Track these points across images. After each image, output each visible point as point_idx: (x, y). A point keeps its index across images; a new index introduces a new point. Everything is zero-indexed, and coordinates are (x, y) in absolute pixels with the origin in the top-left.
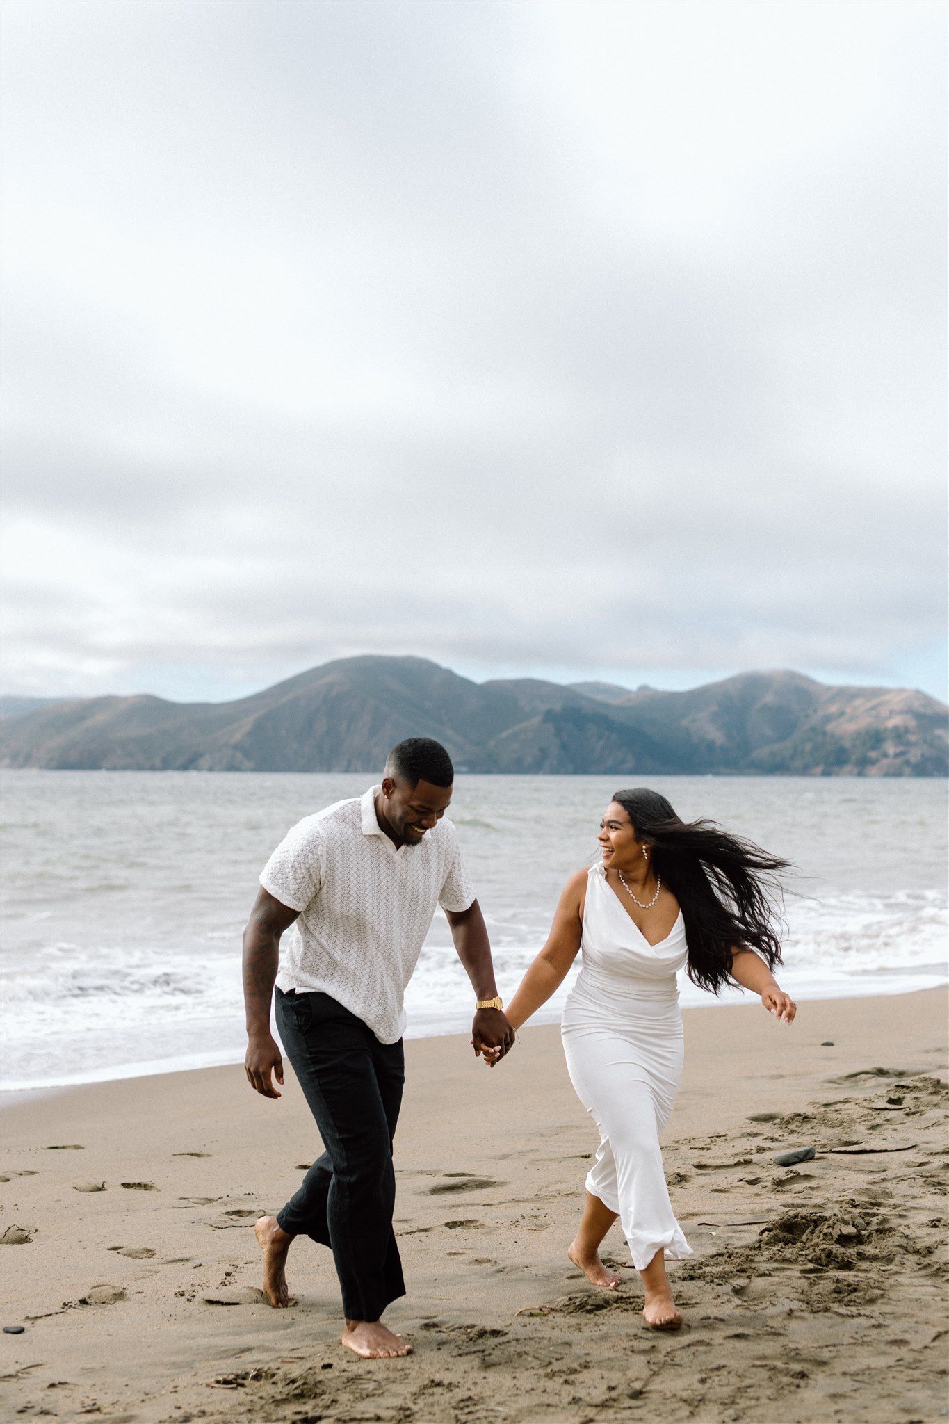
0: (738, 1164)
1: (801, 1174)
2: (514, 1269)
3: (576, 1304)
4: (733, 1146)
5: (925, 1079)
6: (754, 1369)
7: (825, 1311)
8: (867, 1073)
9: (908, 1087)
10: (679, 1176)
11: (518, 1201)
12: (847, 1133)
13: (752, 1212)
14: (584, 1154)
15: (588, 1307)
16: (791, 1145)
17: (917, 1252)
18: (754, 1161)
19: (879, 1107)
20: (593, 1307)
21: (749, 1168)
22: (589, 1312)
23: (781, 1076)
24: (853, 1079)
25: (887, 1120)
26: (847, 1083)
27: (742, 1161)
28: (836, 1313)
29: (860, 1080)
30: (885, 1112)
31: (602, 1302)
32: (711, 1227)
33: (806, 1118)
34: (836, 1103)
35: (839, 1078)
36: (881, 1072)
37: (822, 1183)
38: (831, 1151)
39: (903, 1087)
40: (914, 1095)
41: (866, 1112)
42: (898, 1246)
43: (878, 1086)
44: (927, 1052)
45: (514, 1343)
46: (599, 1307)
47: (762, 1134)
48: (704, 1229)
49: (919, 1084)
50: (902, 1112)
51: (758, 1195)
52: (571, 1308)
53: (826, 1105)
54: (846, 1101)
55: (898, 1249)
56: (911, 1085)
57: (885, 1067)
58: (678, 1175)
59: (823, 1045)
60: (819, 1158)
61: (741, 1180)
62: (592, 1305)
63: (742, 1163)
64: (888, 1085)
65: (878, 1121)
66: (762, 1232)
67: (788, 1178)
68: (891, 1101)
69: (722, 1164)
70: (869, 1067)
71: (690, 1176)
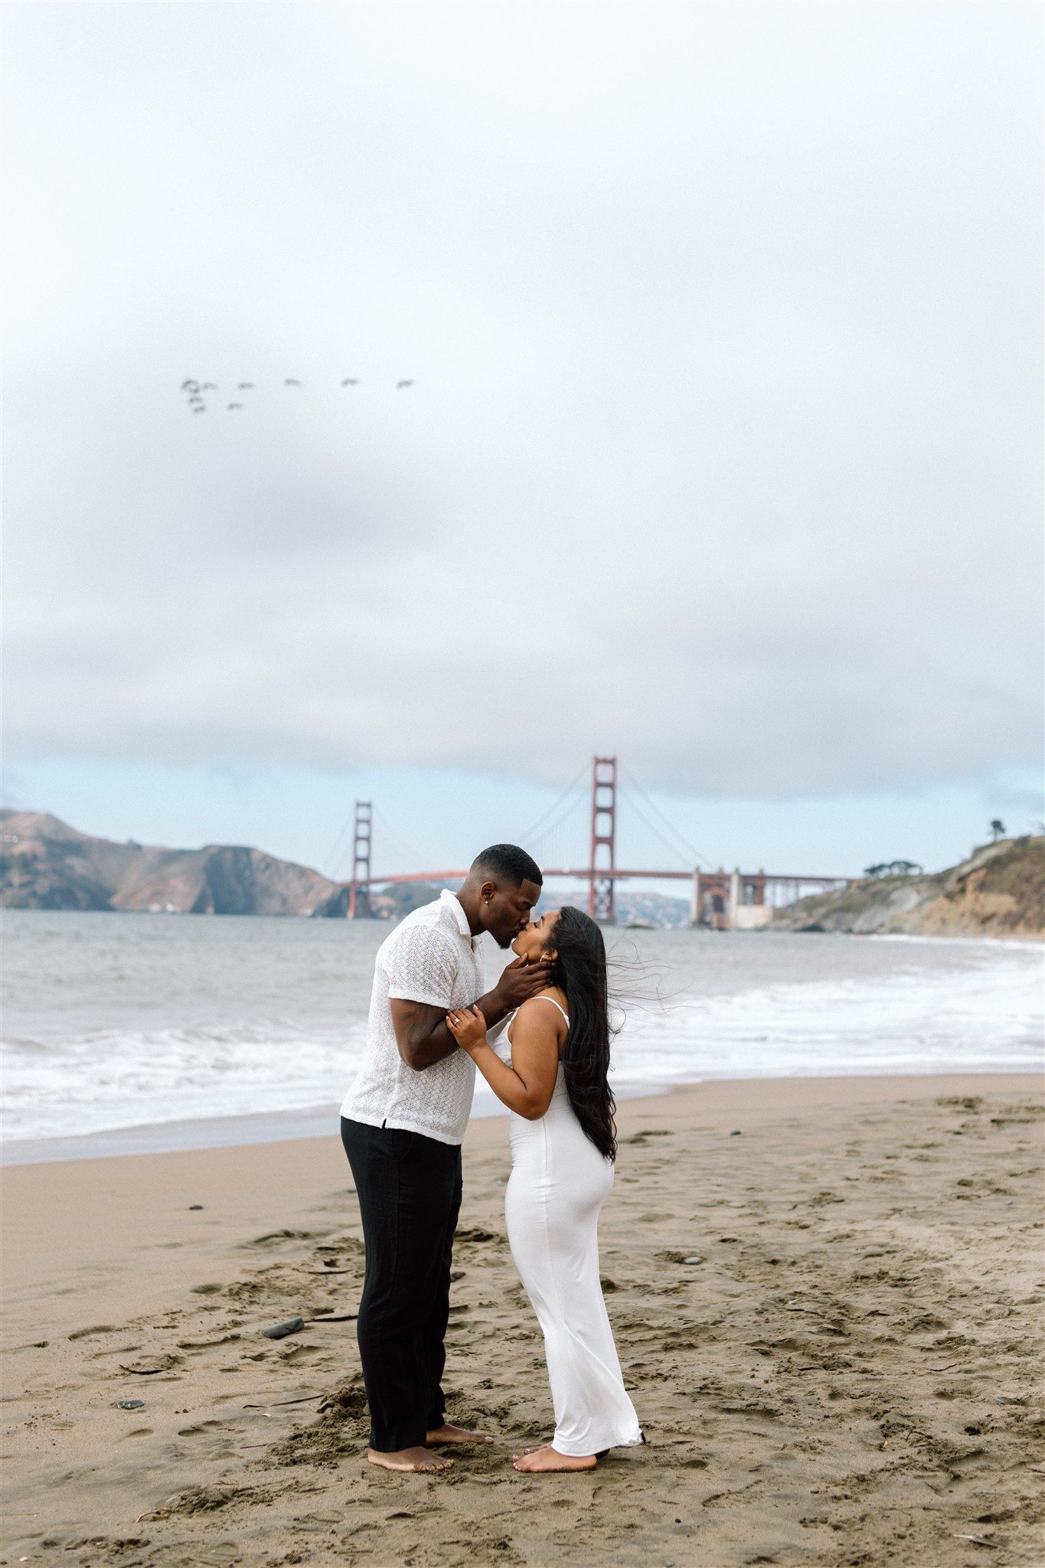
0: (225, 1340)
1: (304, 1346)
2: (82, 1474)
3: (194, 1502)
4: (202, 1322)
5: (346, 1240)
6: (446, 1547)
7: (462, 1481)
8: (276, 1236)
9: (332, 1249)
10: (171, 1358)
11: (9, 1400)
12: (310, 1300)
13: (286, 1390)
14: (37, 1342)
15: (209, 1505)
16: (263, 1317)
17: (494, 1414)
18: (241, 1336)
19: (320, 1271)
20: (213, 1504)
21: (239, 1345)
22: (213, 1508)
23: (177, 1245)
24: (264, 1243)
25: (340, 1284)
26: (259, 1249)
27: (229, 1336)
28: (475, 1482)
29: (271, 1244)
30: (331, 1276)
31: (220, 1498)
32: (258, 1408)
33: (254, 1287)
34: (268, 1270)
35: (249, 1243)
36: (288, 1235)
37: (332, 1353)
38: (314, 1320)
39: (327, 1249)
40: (346, 1256)
41: (312, 1277)
42: (475, 1410)
43: (298, 1249)
44: (312, 1211)
45: (165, 1551)
46: (219, 1504)
47: (219, 1308)
48: (252, 1412)
49: (344, 1245)
50: (350, 1276)
51: (272, 1371)
52: (189, 1508)
53: (261, 1272)
54: (277, 1267)
55: (475, 1412)
56: (335, 1247)
57: (289, 1229)
58: (169, 1357)
59: (191, 1209)
60: (309, 1328)
61: (245, 1357)
62: (212, 1502)
63: (229, 1339)
64: (307, 1248)
65: (331, 1286)
66: (322, 1410)
67: (293, 1352)
68: (327, 1264)
69: (208, 1342)
70: (275, 1230)
71: (182, 1358)
